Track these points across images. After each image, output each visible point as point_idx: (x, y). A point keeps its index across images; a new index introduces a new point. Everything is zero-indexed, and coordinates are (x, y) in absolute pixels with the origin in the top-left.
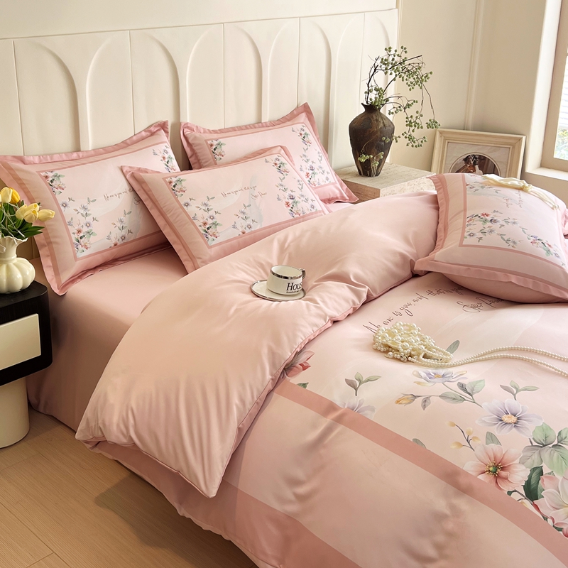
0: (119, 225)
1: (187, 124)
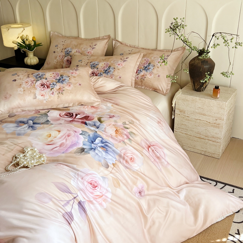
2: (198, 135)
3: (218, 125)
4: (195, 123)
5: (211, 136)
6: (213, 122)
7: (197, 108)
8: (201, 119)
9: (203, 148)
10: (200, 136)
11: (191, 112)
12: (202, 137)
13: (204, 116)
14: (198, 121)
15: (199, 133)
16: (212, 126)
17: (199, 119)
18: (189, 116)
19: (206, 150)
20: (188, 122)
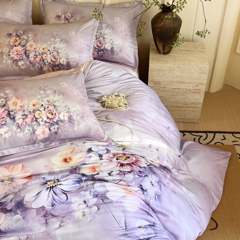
2: (176, 105)
3: (199, 91)
4: (173, 93)
5: (191, 102)
6: (193, 89)
7: (174, 77)
8: (180, 88)
9: (181, 116)
10: (178, 105)
11: (167, 83)
12: (180, 105)
13: (183, 84)
14: (176, 90)
15: (176, 102)
16: (192, 93)
17: (177, 88)
18: (166, 87)
19: (184, 117)
20: (165, 93)
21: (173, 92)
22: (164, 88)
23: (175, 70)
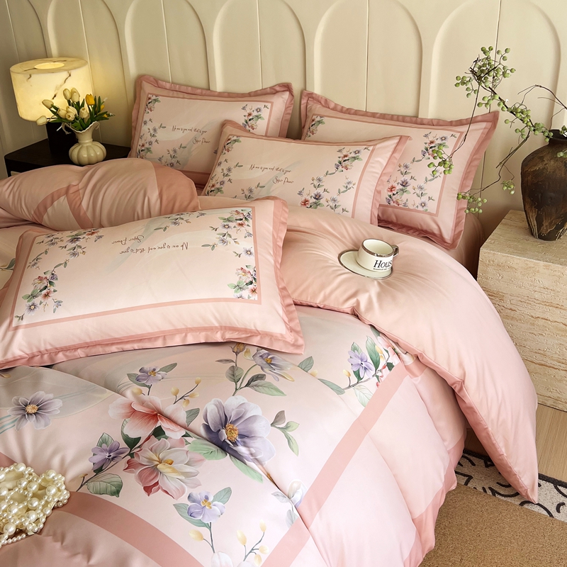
0: (172, 153)
1: (312, 94)
2: (539, 359)
4: (532, 327)
7: (537, 289)
8: (550, 318)
9: (551, 392)
10: (545, 359)
11: (520, 299)
12: (549, 362)
13: (558, 311)
14: (541, 322)
15: (540, 352)
17: (542, 317)
18: (516, 309)
19: (558, 395)
20: (512, 322)
21: (533, 324)
22: (511, 309)
23: (538, 272)
